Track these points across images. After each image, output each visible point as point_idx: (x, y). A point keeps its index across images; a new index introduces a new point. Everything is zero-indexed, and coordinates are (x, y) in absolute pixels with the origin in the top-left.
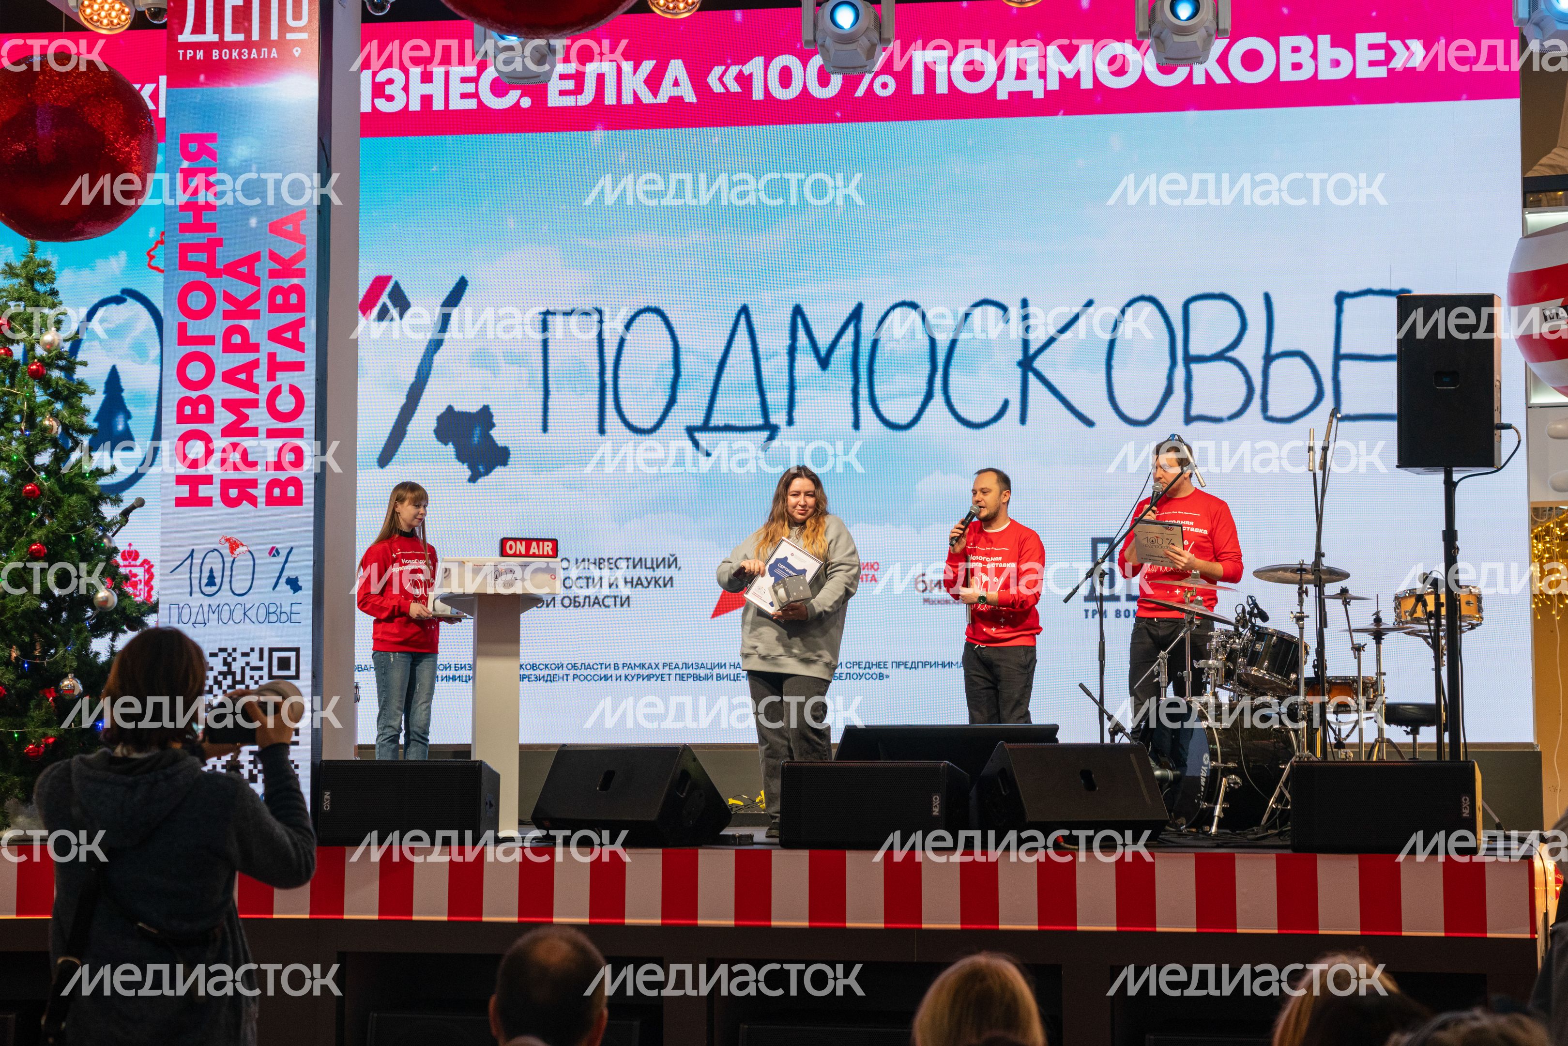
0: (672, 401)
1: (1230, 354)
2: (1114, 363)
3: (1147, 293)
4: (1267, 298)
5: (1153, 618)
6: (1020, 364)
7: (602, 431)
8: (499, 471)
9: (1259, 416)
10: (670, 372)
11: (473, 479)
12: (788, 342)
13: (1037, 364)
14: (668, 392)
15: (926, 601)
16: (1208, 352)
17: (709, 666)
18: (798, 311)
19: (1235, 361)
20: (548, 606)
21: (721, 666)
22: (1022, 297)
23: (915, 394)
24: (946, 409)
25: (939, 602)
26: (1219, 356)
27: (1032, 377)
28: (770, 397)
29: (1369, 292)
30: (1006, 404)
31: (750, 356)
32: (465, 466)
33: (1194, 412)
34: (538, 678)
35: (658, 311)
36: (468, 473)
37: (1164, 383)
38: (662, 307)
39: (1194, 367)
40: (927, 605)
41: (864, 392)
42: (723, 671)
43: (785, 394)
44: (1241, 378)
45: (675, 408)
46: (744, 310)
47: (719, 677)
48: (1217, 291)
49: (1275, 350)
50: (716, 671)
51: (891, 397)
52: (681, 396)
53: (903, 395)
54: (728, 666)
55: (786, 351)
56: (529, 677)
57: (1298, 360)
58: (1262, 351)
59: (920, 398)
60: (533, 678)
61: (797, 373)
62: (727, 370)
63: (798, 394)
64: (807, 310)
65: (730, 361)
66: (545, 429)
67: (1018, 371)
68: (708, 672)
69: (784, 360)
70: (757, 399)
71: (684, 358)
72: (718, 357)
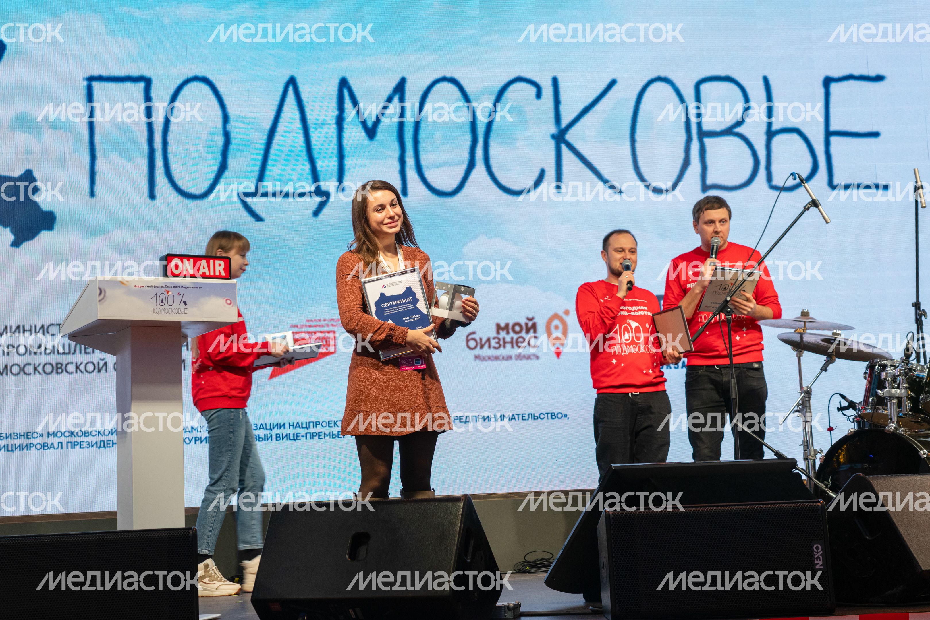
0: (223, 167)
1: (737, 130)
2: (638, 136)
3: (663, 75)
4: (766, 81)
5: (713, 366)
6: (553, 137)
7: (152, 196)
8: (44, 236)
9: (765, 185)
10: (220, 140)
11: (16, 244)
12: (336, 113)
13: (569, 136)
14: (219, 158)
15: (477, 357)
16: (719, 128)
17: (268, 427)
18: (344, 83)
19: (742, 137)
20: (99, 371)
21: (280, 426)
22: (553, 75)
23: (458, 163)
24: (488, 178)
25: (489, 358)
26: (729, 132)
27: (565, 150)
28: (319, 164)
29: (850, 77)
30: (542, 173)
31: (298, 124)
32: (8, 230)
33: (710, 181)
34: (90, 445)
35: (205, 80)
36: (11, 238)
37: (681, 156)
38: (211, 78)
39: (707, 141)
40: (478, 361)
41: (410, 160)
42: (282, 432)
43: (334, 163)
44: (747, 151)
45: (226, 174)
46: (292, 81)
47: (279, 437)
48: (723, 74)
49: (775, 128)
50: (275, 432)
51: (436, 166)
52: (232, 162)
53: (447, 164)
54: (287, 426)
55: (334, 121)
56: (80, 444)
57: (795, 136)
58: (764, 128)
59: (463, 168)
60: (85, 444)
61: (345, 142)
62: (277, 138)
63: (348, 162)
64: (352, 82)
65: (280, 129)
66: (92, 194)
67: (552, 143)
68: (268, 432)
69: (333, 129)
70: (307, 167)
71: (233, 127)
72: (267, 125)
